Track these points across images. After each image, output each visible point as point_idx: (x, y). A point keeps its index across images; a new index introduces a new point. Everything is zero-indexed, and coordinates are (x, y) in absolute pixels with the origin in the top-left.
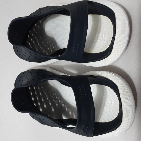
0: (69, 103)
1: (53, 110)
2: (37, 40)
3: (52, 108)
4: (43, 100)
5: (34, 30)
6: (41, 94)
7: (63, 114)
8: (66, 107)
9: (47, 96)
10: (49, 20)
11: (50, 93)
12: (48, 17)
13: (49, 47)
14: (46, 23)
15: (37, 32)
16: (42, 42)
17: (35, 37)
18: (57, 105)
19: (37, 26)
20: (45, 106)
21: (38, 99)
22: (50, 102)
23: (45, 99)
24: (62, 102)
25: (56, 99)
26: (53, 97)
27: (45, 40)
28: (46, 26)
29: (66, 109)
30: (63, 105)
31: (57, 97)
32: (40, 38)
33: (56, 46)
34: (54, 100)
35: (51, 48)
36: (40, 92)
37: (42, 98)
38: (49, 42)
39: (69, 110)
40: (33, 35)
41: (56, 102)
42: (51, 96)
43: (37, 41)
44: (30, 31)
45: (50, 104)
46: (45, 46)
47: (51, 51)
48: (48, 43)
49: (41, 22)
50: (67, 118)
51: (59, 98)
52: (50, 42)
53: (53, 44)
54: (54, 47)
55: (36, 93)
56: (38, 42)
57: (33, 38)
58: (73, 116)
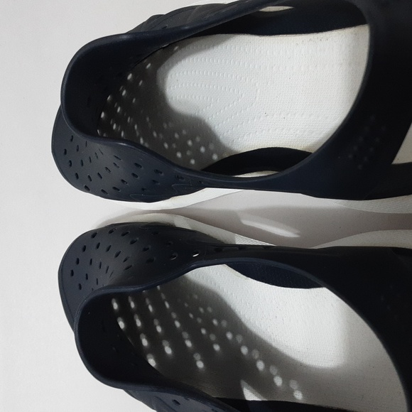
0: (274, 344)
1: (200, 365)
2: (136, 127)
3: (197, 357)
4: (159, 329)
5: (124, 93)
6: (150, 308)
7: (243, 383)
8: (256, 357)
9: (174, 315)
10: (184, 57)
11: (186, 305)
12: (180, 48)
13: (184, 148)
14: (170, 68)
15: (134, 100)
16: (155, 134)
17: (129, 119)
18: (217, 348)
19: (136, 80)
20: (168, 351)
21: (139, 323)
22: (185, 335)
23: (168, 325)
24: (239, 339)
25: (211, 328)
26: (199, 320)
27: (165, 126)
28: (169, 78)
29: (261, 365)
30: (244, 350)
31: (215, 322)
32: (148, 119)
33: (212, 147)
34: (203, 331)
35: (188, 153)
36: (147, 301)
37: (156, 322)
38: (180, 133)
39: (273, 370)
40: (119, 110)
41: (213, 337)
42: (191, 316)
43: (135, 132)
44: (109, 98)
45: (189, 344)
46: (166, 146)
47: (193, 162)
48: (177, 136)
49: (149, 65)
50: (265, 400)
51: (224, 323)
52: (184, 132)
53: (198, 139)
54: (203, 149)
55: (133, 305)
56: (138, 134)
57: (121, 120)
58: (292, 392)
